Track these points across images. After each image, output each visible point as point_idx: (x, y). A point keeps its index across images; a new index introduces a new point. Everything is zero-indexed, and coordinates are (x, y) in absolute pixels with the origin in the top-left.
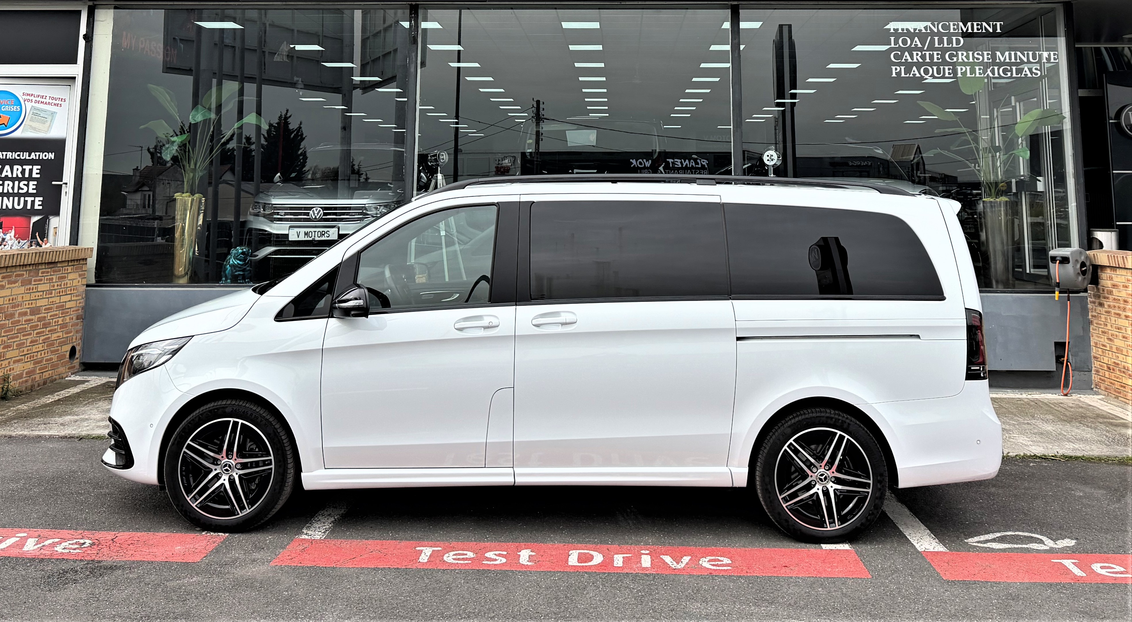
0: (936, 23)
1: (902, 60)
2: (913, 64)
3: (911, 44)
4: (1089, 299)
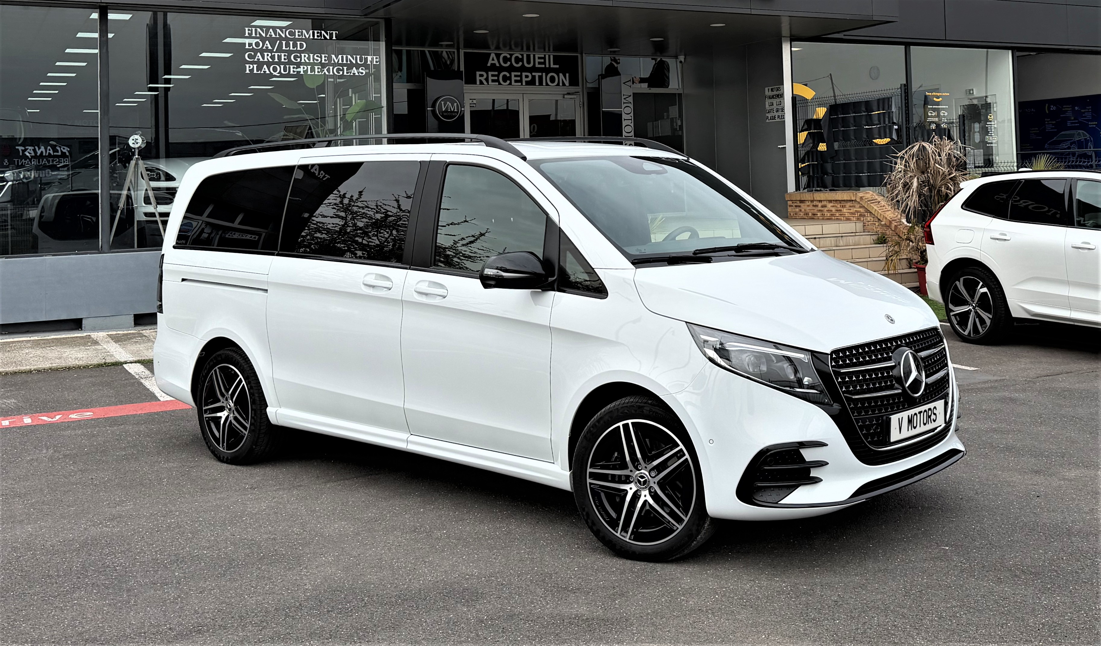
0: (284, 30)
1: (254, 59)
2: (264, 63)
3: (263, 46)
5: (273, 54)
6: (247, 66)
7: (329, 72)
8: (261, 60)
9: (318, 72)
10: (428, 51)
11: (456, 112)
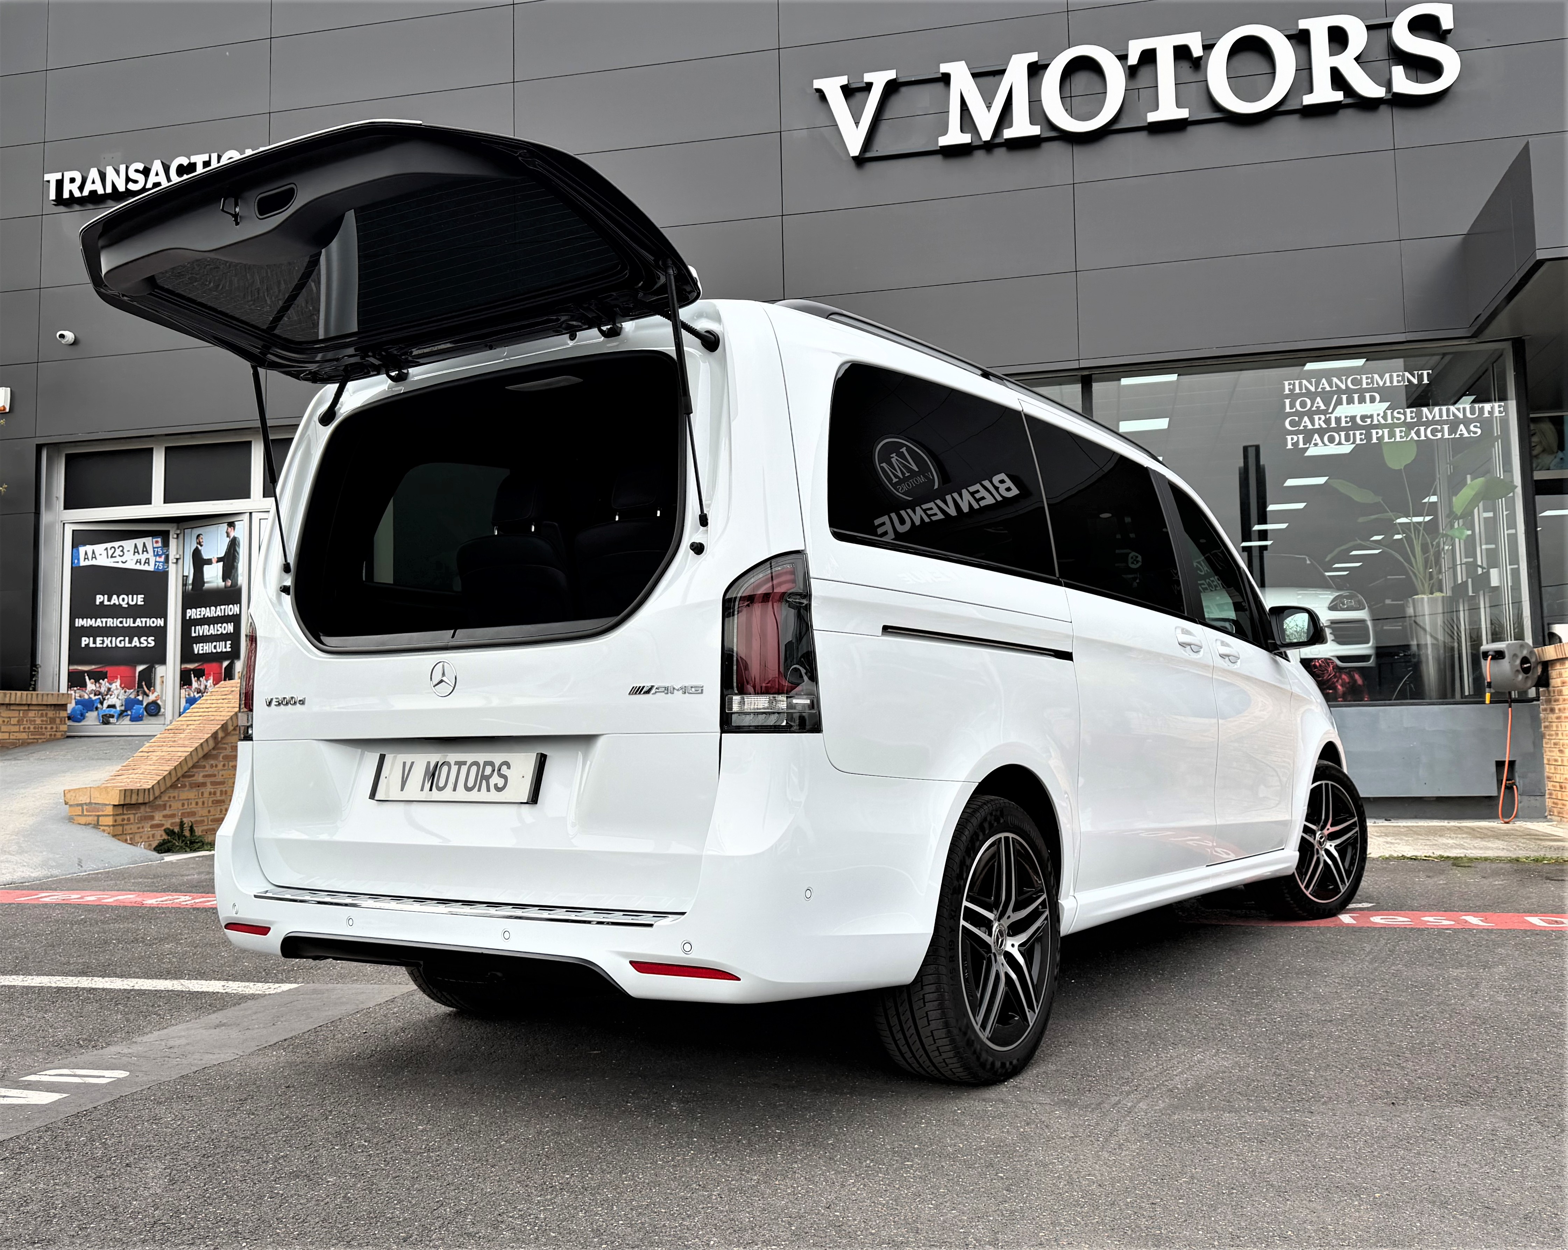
0: (1344, 378)
1: (1300, 427)
2: (1314, 431)
3: (1312, 406)
4: (1541, 707)
5: (1328, 416)
6: (1289, 438)
7: (1419, 436)
8: (1310, 427)
9: (1401, 437)
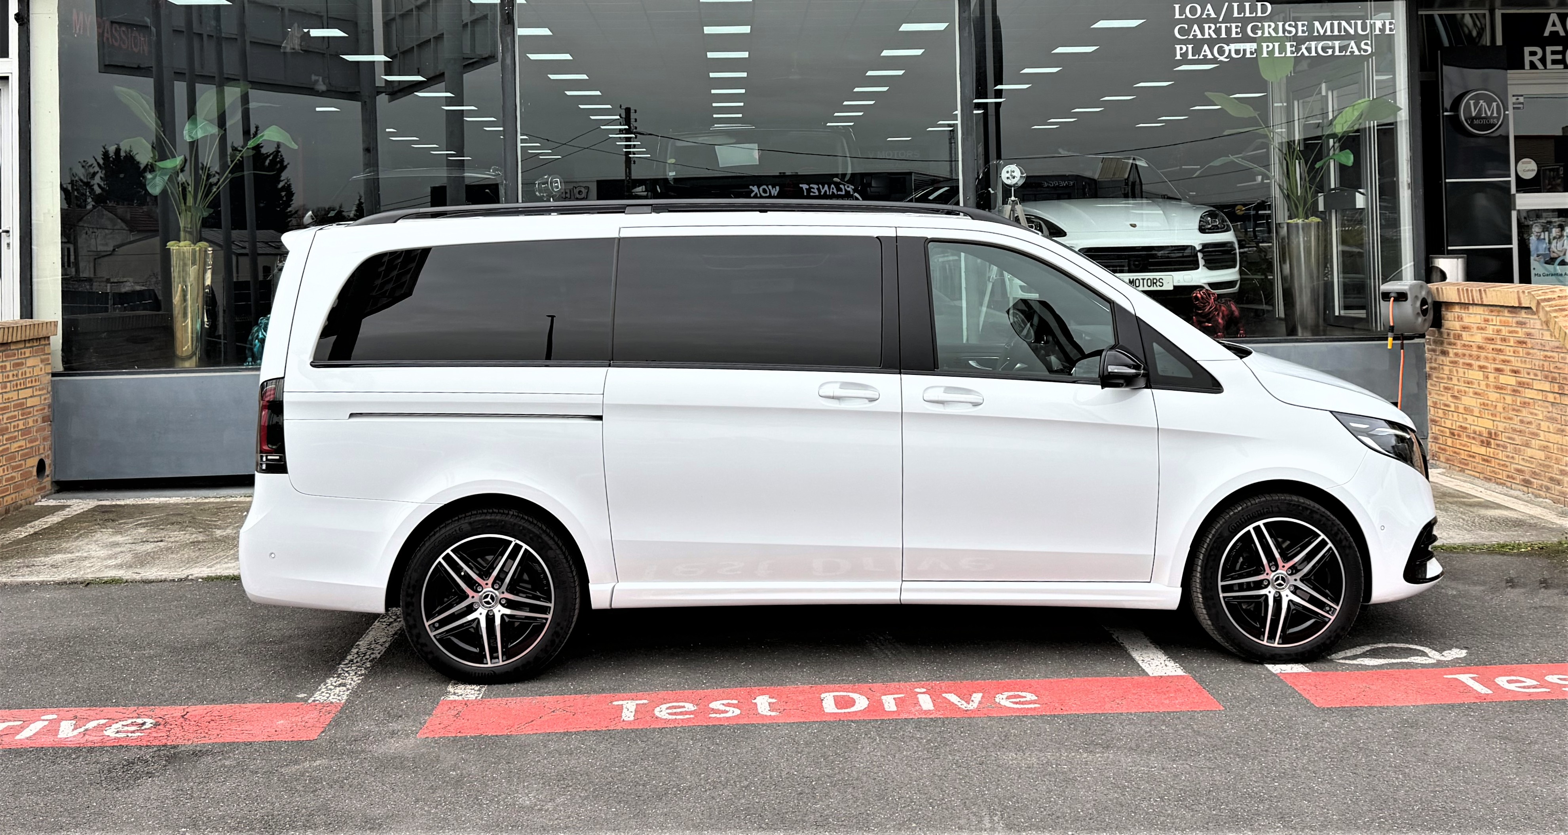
1: (1189, 36)
2: (1203, 41)
3: (1202, 14)
4: (1427, 346)
5: (1218, 25)
6: (1178, 47)
7: (1310, 51)
8: (1200, 36)
9: (1292, 52)
10: (1440, 16)
11: (1495, 117)
